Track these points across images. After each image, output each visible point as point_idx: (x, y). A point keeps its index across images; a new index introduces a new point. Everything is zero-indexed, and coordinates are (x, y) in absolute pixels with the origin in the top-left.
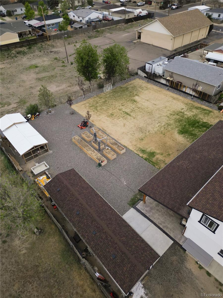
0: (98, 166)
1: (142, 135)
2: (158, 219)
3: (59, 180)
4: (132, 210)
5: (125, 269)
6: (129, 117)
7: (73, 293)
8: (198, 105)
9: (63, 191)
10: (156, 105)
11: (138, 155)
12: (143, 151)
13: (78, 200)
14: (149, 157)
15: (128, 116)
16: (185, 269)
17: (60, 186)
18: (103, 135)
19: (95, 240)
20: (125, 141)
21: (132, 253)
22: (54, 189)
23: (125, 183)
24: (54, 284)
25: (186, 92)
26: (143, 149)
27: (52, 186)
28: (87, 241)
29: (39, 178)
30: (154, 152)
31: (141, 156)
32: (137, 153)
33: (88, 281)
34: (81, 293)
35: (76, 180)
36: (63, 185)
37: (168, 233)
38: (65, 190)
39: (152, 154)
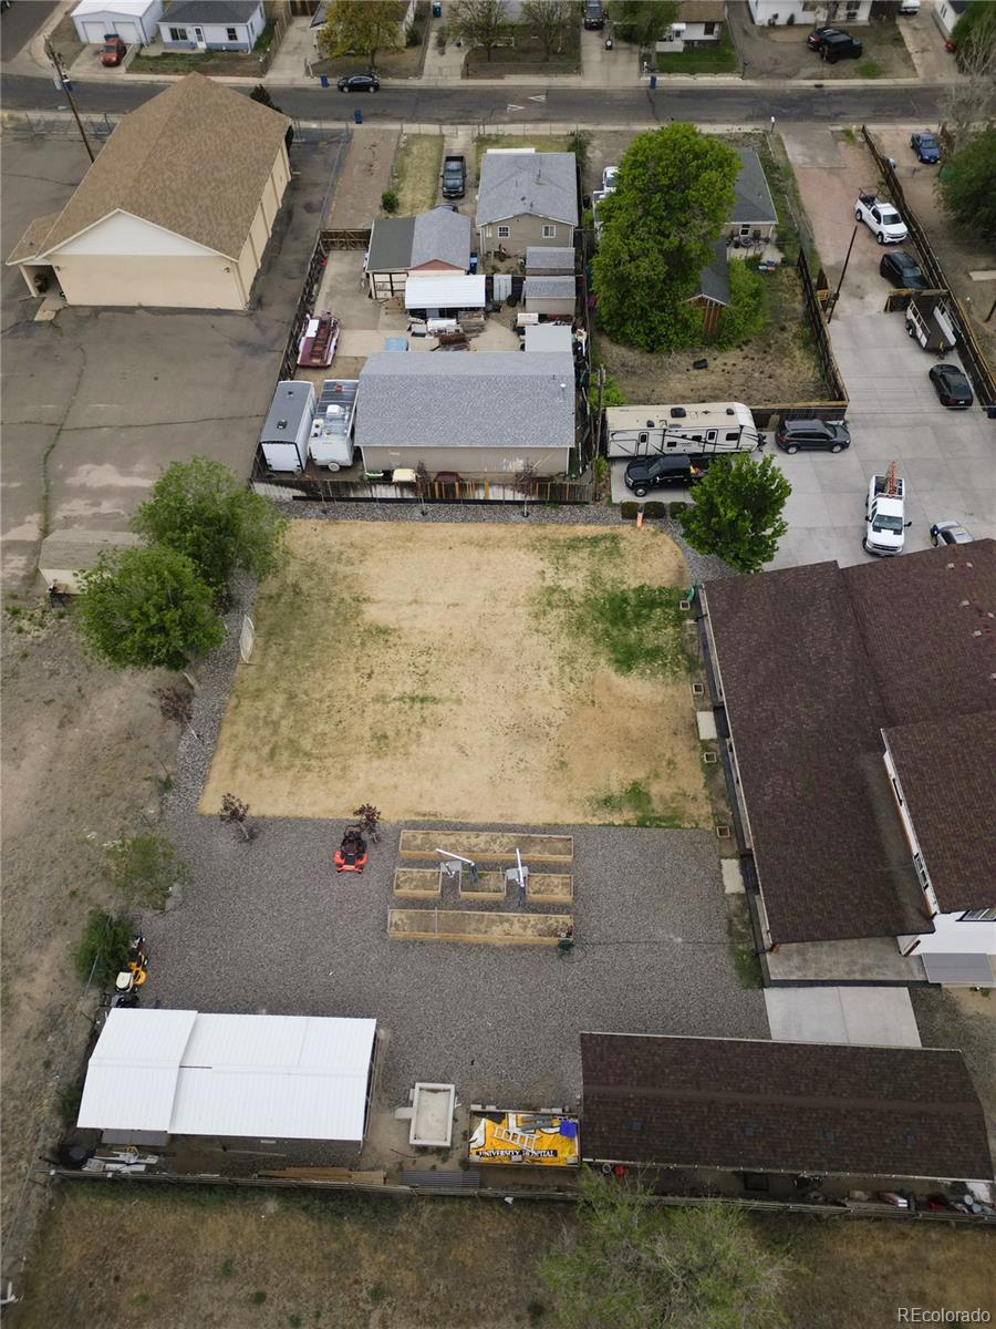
0: (564, 954)
1: (548, 751)
2: (836, 963)
3: (607, 1102)
4: (772, 996)
5: (949, 1140)
6: (441, 709)
7: (879, 1288)
8: (564, 531)
9: (651, 1118)
10: (457, 605)
11: (609, 825)
12: (608, 802)
13: (713, 1102)
14: (643, 811)
15: (430, 708)
16: (970, 1022)
17: (630, 1114)
18: (457, 841)
19: (846, 1148)
20: (534, 810)
21: (930, 1099)
22: (623, 1136)
23: (679, 940)
24: (833, 1316)
25: (491, 498)
26: (602, 796)
27: (606, 1134)
28: (833, 1165)
29: (472, 1145)
30: (635, 785)
31: (622, 823)
32: (601, 822)
33: (876, 1233)
34: (890, 1268)
35: (635, 1057)
36: (632, 1105)
37: (881, 978)
38: (652, 1111)
39: (637, 794)
